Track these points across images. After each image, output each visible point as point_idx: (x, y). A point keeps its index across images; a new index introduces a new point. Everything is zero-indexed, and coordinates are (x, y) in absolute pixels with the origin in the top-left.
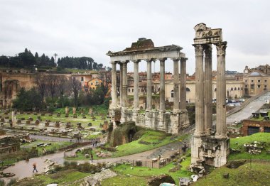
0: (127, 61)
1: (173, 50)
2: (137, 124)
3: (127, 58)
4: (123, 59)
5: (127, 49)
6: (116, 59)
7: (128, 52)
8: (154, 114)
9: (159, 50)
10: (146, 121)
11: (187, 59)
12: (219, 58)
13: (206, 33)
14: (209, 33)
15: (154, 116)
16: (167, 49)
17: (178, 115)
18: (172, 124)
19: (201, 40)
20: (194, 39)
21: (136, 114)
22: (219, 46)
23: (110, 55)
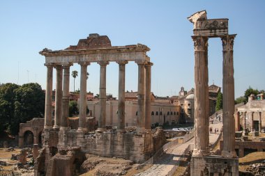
2: (84, 150)
3: (71, 58)
4: (63, 60)
5: (72, 47)
6: (53, 60)
7: (72, 51)
8: (109, 135)
10: (98, 146)
11: (152, 64)
12: (226, 54)
13: (210, 22)
14: (213, 24)
15: (109, 139)
16: (131, 49)
17: (143, 136)
18: (135, 148)
19: (203, 31)
20: (194, 30)
21: (82, 136)
22: (226, 39)
23: (45, 55)
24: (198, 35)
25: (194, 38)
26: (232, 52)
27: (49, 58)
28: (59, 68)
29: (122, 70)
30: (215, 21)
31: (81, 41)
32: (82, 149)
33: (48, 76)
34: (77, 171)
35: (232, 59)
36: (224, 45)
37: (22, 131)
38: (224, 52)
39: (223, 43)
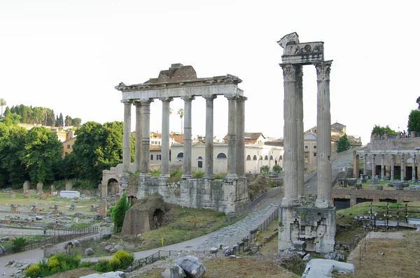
0: (151, 100)
1: (228, 82)
2: (166, 201)
3: (151, 94)
4: (143, 96)
5: (152, 80)
6: (131, 95)
7: (153, 84)
8: (195, 183)
9: (204, 82)
10: (182, 195)
11: (245, 99)
12: (321, 84)
13: (301, 47)
14: (306, 48)
15: (195, 187)
16: (218, 81)
17: (234, 183)
18: (225, 198)
19: (293, 58)
20: (283, 57)
21: (164, 184)
22: (321, 66)
23: (122, 90)
24: (287, 62)
25: (283, 66)
26: (328, 81)
27: (127, 93)
28: (138, 104)
29: (210, 106)
30: (307, 46)
31: (162, 73)
32: (164, 198)
33: (125, 115)
34: (159, 224)
35: (328, 90)
36: (318, 73)
37: (105, 180)
38: (319, 82)
39: (317, 71)
